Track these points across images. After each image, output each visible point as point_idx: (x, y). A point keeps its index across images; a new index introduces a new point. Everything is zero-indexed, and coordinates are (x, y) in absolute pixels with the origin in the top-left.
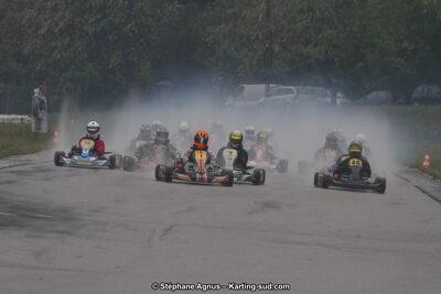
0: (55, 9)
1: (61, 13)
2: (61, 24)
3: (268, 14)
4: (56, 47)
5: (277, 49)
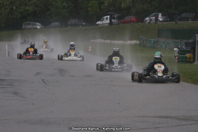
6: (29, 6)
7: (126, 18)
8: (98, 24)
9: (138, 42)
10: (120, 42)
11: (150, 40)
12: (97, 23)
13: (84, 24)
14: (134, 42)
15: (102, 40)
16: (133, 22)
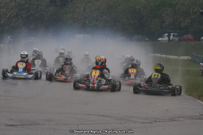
0: (12, 9)
1: (14, 10)
2: (14, 14)
3: (84, 10)
4: (12, 22)
5: (87, 22)
6: (100, 21)
7: (185, 37)
8: (160, 41)
9: (190, 58)
10: (174, 57)
11: (199, 56)
12: (159, 39)
13: (147, 39)
14: (186, 58)
15: (159, 55)
16: (191, 40)
